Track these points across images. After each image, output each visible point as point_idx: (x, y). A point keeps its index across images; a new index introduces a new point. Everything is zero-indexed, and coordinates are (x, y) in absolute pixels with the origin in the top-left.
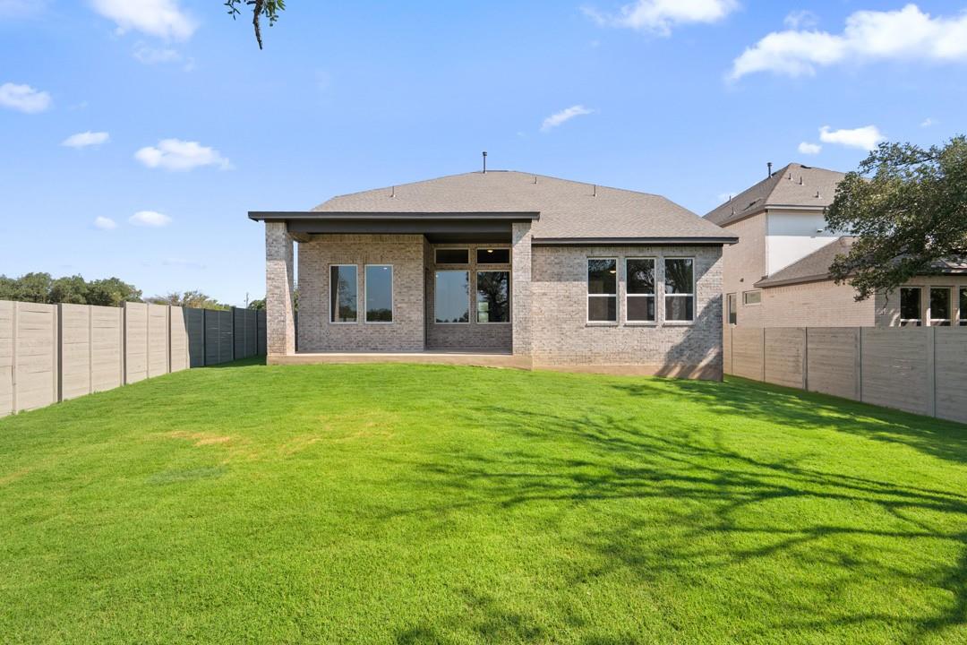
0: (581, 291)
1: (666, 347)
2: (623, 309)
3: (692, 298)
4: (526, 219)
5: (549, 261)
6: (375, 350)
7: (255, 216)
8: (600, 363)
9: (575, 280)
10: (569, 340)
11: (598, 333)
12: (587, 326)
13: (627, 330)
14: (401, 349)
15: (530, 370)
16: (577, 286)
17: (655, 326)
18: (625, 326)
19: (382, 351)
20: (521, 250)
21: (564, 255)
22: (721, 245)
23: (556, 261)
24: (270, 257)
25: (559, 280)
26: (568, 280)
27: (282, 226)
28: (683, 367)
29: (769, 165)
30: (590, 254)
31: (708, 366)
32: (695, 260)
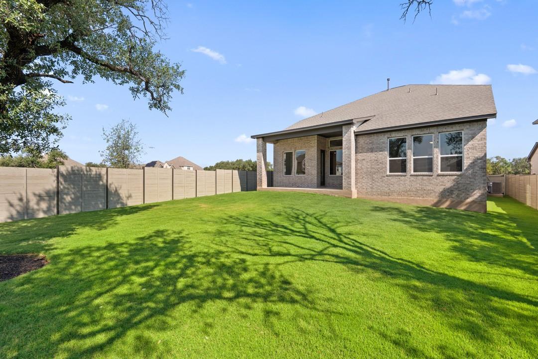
0: (385, 158)
1: (440, 189)
2: (410, 166)
3: (461, 157)
4: (350, 123)
5: (366, 142)
6: (298, 187)
7: (253, 137)
8: (395, 196)
9: (380, 151)
10: (376, 183)
11: (394, 180)
12: (387, 176)
13: (412, 178)
14: (308, 187)
15: (351, 198)
16: (382, 154)
17: (432, 176)
18: (411, 176)
19: (301, 187)
20: (349, 137)
21: (374, 138)
22: (486, 120)
23: (370, 142)
24: (258, 151)
25: (372, 152)
26: (376, 151)
27: (261, 139)
28: (452, 202)
30: (389, 136)
31: (474, 202)
32: (465, 132)
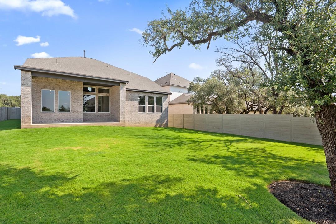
0: (137, 104)
1: (156, 119)
2: (147, 109)
3: (162, 107)
4: (124, 83)
5: (128, 95)
6: (63, 122)
7: (16, 67)
8: (142, 124)
9: (136, 101)
10: (134, 118)
11: (141, 116)
12: (138, 114)
13: (148, 115)
14: (74, 121)
15: (125, 126)
16: (136, 103)
17: (154, 114)
19: (66, 122)
20: (123, 91)
21: (133, 93)
22: (168, 95)
23: (131, 95)
24: (23, 85)
25: (131, 101)
26: (133, 101)
28: (160, 124)
29: (167, 72)
30: (139, 94)
31: (165, 124)
32: (164, 97)
